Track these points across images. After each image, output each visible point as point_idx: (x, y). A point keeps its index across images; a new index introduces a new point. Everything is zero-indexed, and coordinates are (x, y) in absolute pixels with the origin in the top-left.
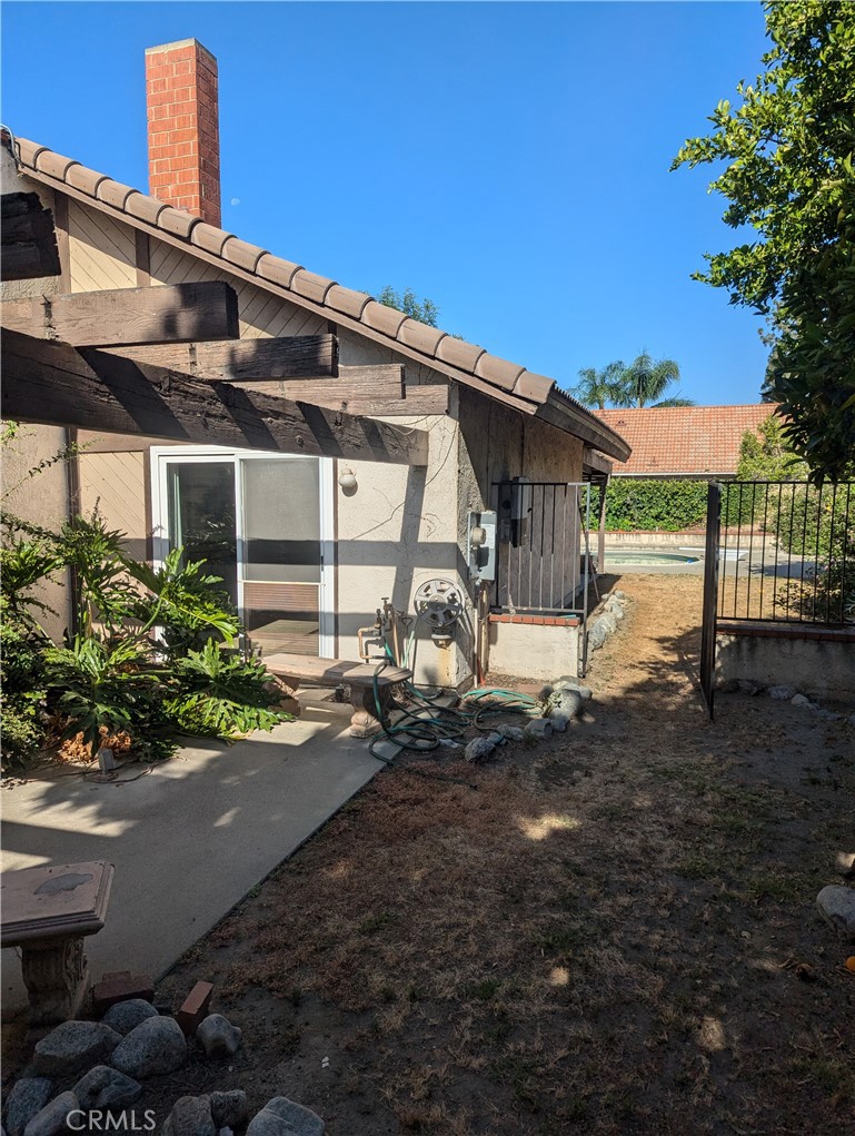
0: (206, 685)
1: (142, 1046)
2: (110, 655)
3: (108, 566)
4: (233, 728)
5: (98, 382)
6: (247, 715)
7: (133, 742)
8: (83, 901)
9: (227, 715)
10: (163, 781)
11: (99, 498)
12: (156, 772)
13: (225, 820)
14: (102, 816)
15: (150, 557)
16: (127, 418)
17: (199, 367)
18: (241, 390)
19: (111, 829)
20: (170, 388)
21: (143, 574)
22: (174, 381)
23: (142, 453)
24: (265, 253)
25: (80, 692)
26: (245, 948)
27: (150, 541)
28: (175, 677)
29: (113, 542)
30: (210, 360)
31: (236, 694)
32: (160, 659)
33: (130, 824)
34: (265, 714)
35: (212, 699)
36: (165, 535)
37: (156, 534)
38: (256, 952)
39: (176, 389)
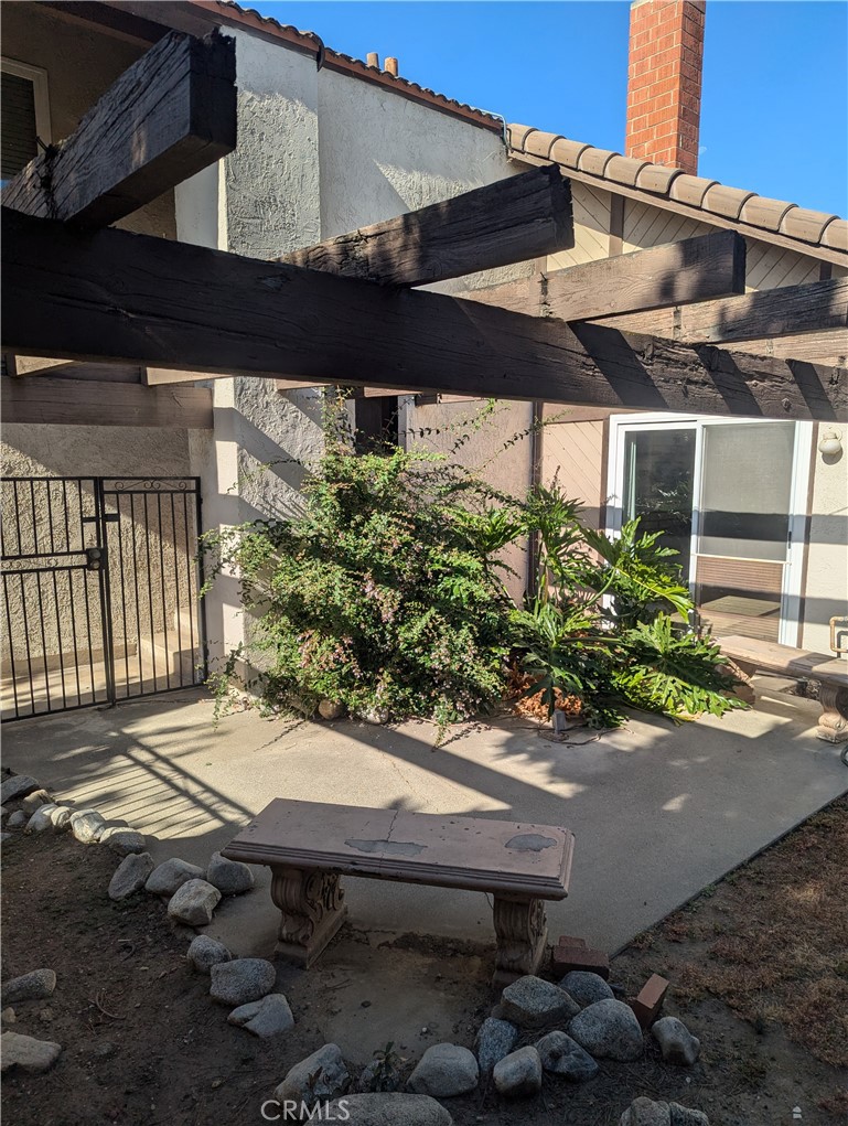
0: (654, 659)
1: (599, 1025)
2: (565, 620)
3: (567, 534)
4: (680, 707)
5: (584, 355)
6: (696, 696)
7: (583, 707)
8: (548, 865)
9: (675, 693)
10: (610, 750)
11: (559, 467)
12: (603, 740)
13: (674, 805)
14: (556, 774)
15: (603, 525)
16: (610, 391)
17: (683, 330)
18: (726, 352)
19: (563, 789)
20: (653, 356)
21: (597, 542)
22: (658, 348)
23: (602, 422)
24: (751, 195)
25: (539, 654)
26: (700, 950)
27: (603, 510)
28: (623, 647)
29: (571, 510)
30: (698, 322)
31: (685, 672)
32: (607, 626)
33: (581, 789)
34: (716, 698)
35: (660, 675)
36: (618, 503)
37: (610, 503)
38: (712, 959)
39: (659, 356)
